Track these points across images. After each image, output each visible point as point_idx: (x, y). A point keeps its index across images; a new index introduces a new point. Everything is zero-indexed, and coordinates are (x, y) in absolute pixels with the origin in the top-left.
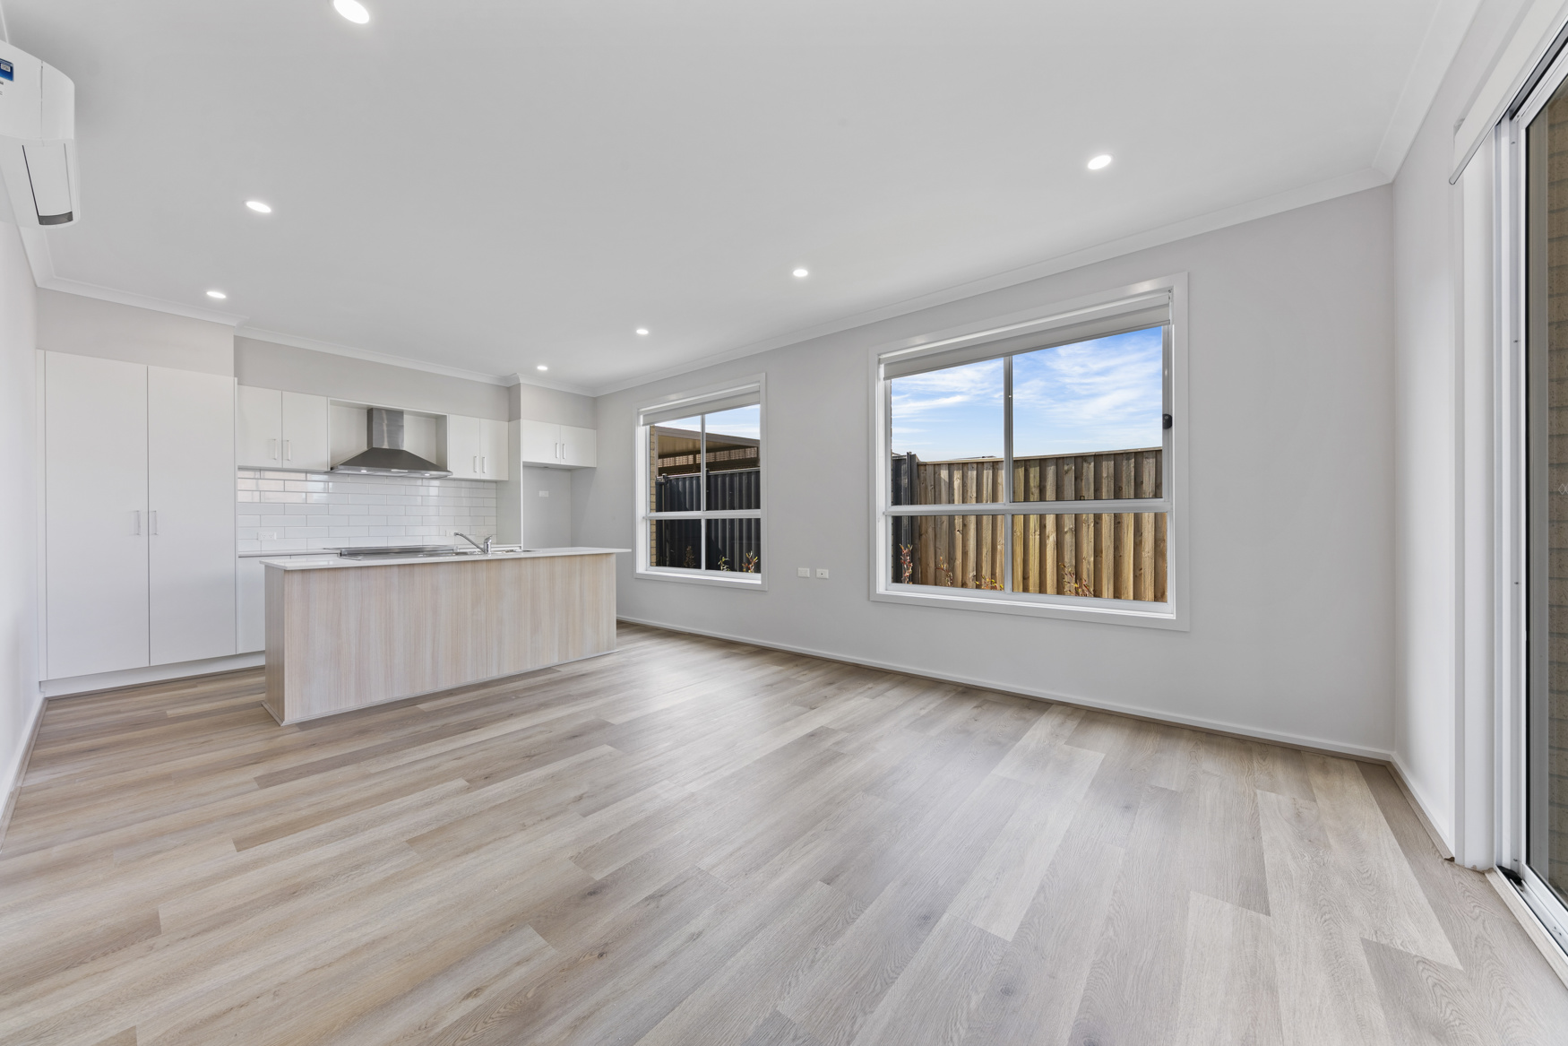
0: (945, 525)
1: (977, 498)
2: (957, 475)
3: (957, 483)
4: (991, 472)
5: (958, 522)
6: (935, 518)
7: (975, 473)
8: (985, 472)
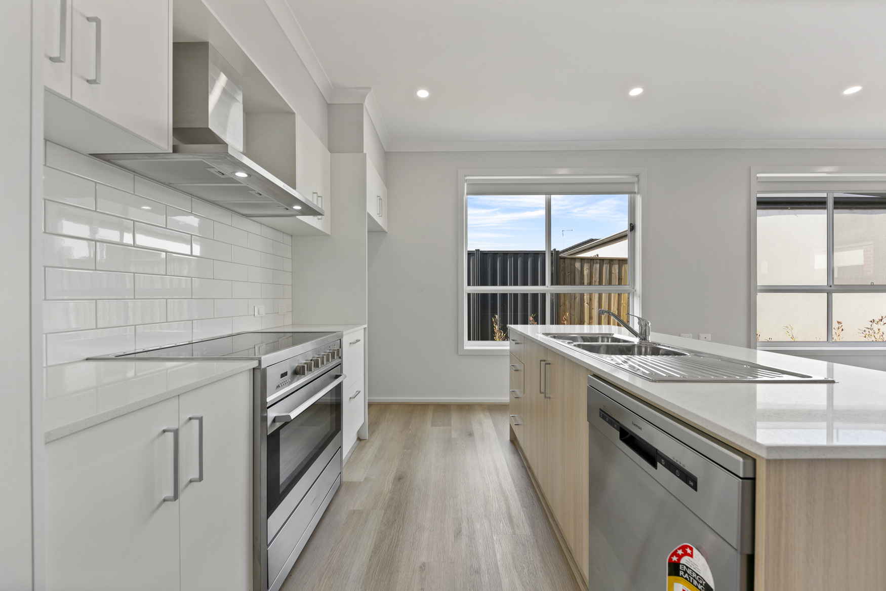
0: (578, 299)
1: (599, 282)
2: (586, 266)
3: (586, 272)
4: (608, 265)
5: (586, 297)
6: (572, 296)
7: (598, 265)
8: (605, 265)
